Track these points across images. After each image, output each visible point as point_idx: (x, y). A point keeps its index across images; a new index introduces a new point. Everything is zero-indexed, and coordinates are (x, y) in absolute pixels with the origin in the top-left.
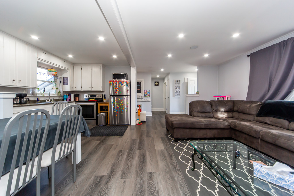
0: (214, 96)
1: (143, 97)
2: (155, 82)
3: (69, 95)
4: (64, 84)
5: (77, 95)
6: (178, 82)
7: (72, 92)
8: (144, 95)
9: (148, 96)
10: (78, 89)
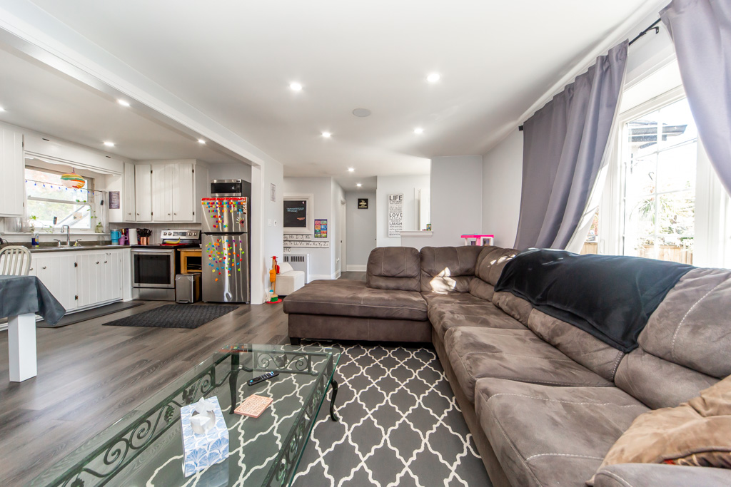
0: (462, 237)
1: (312, 238)
2: (360, 201)
3: (126, 233)
4: (110, 207)
5: (144, 232)
6: (398, 200)
7: (133, 225)
8: (313, 233)
9: (324, 235)
10: (145, 218)
